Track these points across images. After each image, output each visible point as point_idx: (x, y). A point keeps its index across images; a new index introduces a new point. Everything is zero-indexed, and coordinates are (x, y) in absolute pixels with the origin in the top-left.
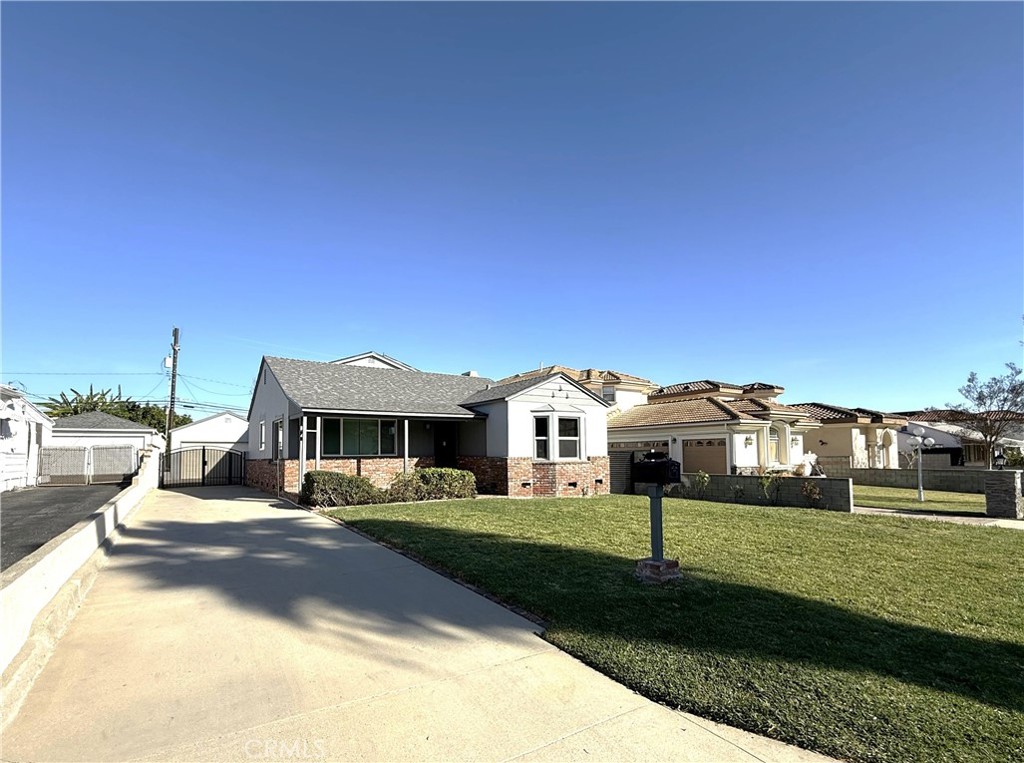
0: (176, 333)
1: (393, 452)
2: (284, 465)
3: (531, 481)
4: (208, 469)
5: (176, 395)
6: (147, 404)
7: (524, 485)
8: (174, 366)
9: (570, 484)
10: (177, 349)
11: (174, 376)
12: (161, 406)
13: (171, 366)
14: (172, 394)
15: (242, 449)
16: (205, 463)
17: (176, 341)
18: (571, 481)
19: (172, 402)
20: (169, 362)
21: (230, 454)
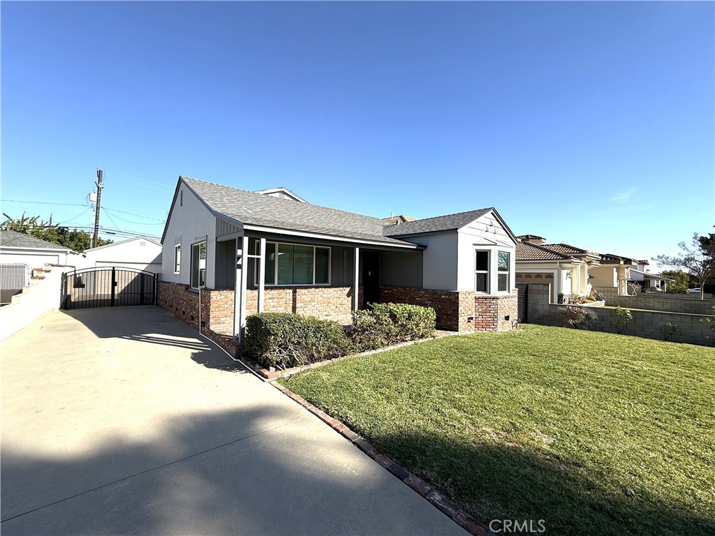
0: (100, 174)
2: (209, 297)
3: (473, 316)
4: (118, 290)
5: (100, 223)
6: (75, 230)
7: (469, 320)
8: (98, 201)
9: (506, 318)
10: (101, 187)
11: (98, 208)
12: (86, 231)
13: (96, 200)
14: (96, 222)
15: (155, 270)
16: (114, 284)
17: (100, 180)
18: (506, 315)
19: (96, 229)
20: (94, 197)
21: (142, 277)
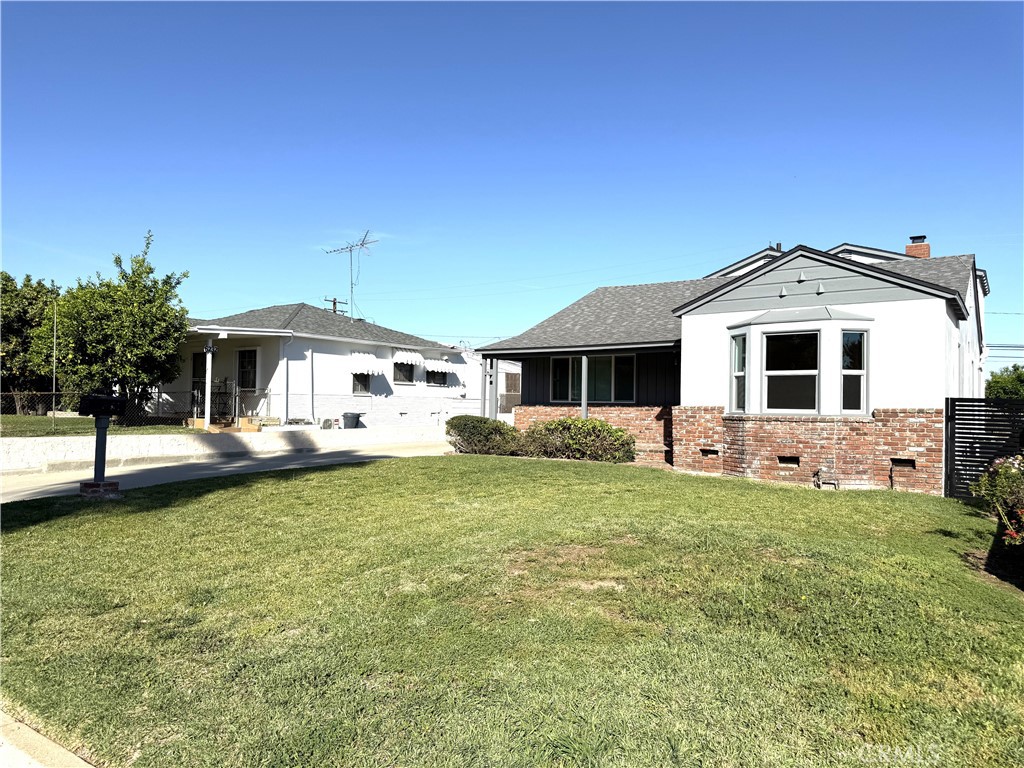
1: (632, 399)
3: (718, 447)
7: (705, 452)
9: (783, 459)
18: (787, 453)
